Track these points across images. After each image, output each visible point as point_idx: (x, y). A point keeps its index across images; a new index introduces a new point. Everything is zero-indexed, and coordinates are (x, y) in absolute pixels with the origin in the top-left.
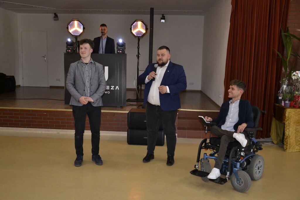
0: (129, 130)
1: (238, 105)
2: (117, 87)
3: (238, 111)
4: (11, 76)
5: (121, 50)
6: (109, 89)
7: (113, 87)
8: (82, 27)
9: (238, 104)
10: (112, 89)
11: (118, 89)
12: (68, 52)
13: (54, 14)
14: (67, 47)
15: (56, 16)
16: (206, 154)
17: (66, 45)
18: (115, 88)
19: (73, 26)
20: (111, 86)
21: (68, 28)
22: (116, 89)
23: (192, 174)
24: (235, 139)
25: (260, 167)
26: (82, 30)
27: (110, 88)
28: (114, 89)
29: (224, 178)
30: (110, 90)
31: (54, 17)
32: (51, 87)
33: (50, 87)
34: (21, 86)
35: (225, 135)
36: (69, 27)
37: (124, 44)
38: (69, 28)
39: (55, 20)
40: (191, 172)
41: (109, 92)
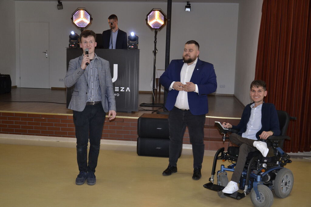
0: (139, 138)
1: (261, 110)
2: (128, 88)
3: (261, 117)
4: (6, 75)
5: (133, 45)
6: (118, 91)
7: (123, 88)
8: (89, 17)
9: (261, 108)
10: (121, 90)
11: (129, 91)
12: (72, 46)
13: (57, 2)
14: (70, 41)
16: (224, 165)
17: (68, 39)
18: (125, 90)
19: (78, 16)
20: (121, 88)
21: (72, 19)
22: (127, 91)
23: (205, 187)
24: (255, 148)
25: (288, 182)
26: (89, 20)
27: (120, 89)
28: (124, 91)
29: (242, 193)
30: (119, 92)
31: (58, 5)
32: (53, 89)
33: (51, 89)
34: (18, 87)
35: (244, 143)
36: (74, 17)
37: (137, 38)
38: (74, 19)
39: (59, 9)
40: (205, 186)
41: (118, 95)
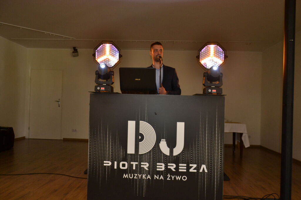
2: (204, 166)
5: (214, 89)
6: (185, 171)
7: (195, 166)
8: (118, 54)
10: (191, 170)
11: (206, 171)
14: (96, 81)
15: (75, 50)
18: (198, 168)
20: (191, 165)
22: (201, 171)
27: (188, 168)
28: (195, 171)
30: (187, 173)
31: (73, 52)
32: (65, 140)
33: (63, 140)
34: (26, 138)
36: (96, 53)
37: (221, 75)
38: (96, 55)
39: (74, 56)
41: (184, 178)
